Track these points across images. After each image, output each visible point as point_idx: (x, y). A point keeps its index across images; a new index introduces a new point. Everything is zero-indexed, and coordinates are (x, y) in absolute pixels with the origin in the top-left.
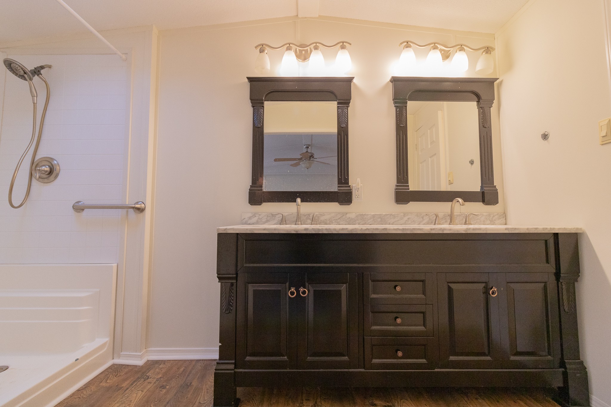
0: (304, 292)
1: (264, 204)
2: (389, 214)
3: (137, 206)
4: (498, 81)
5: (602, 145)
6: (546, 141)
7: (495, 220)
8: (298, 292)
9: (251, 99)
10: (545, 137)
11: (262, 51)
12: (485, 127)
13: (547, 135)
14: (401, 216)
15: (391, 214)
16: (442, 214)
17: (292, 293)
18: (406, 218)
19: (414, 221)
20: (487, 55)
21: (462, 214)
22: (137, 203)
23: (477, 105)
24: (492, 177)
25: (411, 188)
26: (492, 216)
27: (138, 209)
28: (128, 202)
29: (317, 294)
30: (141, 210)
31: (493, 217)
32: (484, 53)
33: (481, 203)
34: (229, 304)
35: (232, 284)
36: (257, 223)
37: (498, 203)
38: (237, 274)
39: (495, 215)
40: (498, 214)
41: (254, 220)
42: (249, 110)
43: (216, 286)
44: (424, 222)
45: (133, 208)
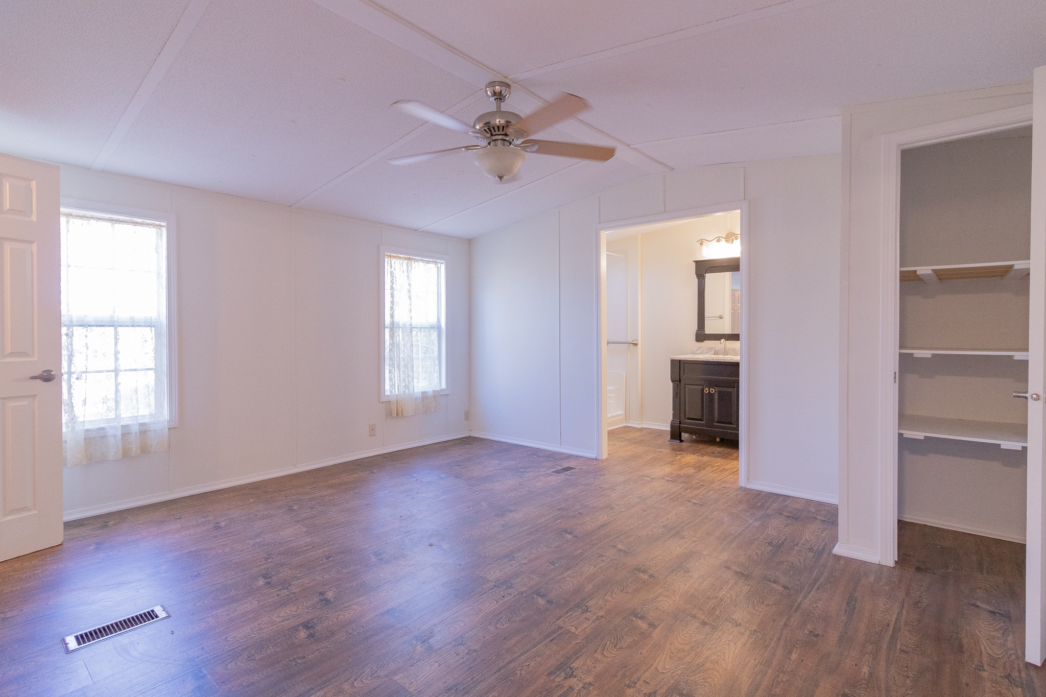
0: (712, 391)
1: (706, 342)
3: (634, 342)
8: (709, 390)
9: (696, 274)
11: (701, 244)
17: (706, 391)
22: (634, 341)
27: (635, 344)
28: (630, 340)
29: (719, 392)
30: (636, 344)
34: (677, 393)
35: (678, 384)
36: (701, 353)
38: (680, 380)
41: (699, 351)
42: (696, 281)
43: (670, 385)
45: (632, 343)
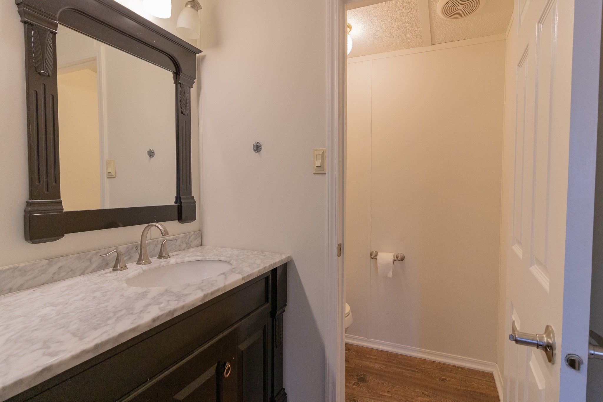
2: (11, 268)
4: (200, 54)
5: (315, 174)
6: (257, 154)
7: (191, 242)
10: (257, 148)
12: (184, 114)
13: (259, 147)
14: (43, 266)
15: (15, 268)
16: (124, 246)
18: (54, 269)
19: (72, 270)
20: (192, 10)
21: (153, 241)
23: (174, 78)
24: (190, 184)
25: (67, 207)
26: (188, 236)
31: (190, 237)
32: (189, 6)
33: (177, 221)
37: (195, 219)
39: (192, 235)
40: (194, 234)
44: (94, 266)
